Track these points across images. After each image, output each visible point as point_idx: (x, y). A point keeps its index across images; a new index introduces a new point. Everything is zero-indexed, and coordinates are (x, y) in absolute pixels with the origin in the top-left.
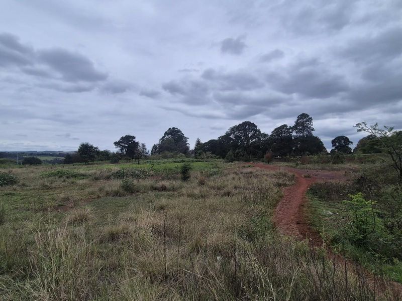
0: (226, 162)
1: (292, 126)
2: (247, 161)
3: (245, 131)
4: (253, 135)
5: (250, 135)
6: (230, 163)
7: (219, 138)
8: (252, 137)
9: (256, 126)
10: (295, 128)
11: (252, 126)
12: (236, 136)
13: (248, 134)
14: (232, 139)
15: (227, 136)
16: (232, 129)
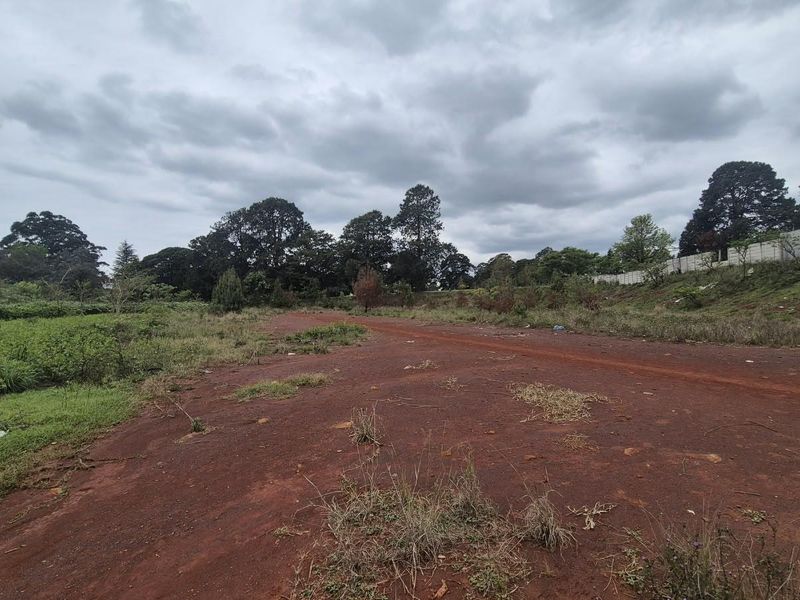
0: (215, 312)
1: (392, 217)
2: (283, 305)
3: (270, 224)
4: (294, 236)
5: (284, 238)
6: (231, 315)
7: (194, 241)
8: (290, 242)
9: (300, 214)
10: (400, 221)
11: (290, 211)
12: (244, 238)
13: (280, 233)
14: (232, 246)
15: (219, 236)
16: (234, 218)
